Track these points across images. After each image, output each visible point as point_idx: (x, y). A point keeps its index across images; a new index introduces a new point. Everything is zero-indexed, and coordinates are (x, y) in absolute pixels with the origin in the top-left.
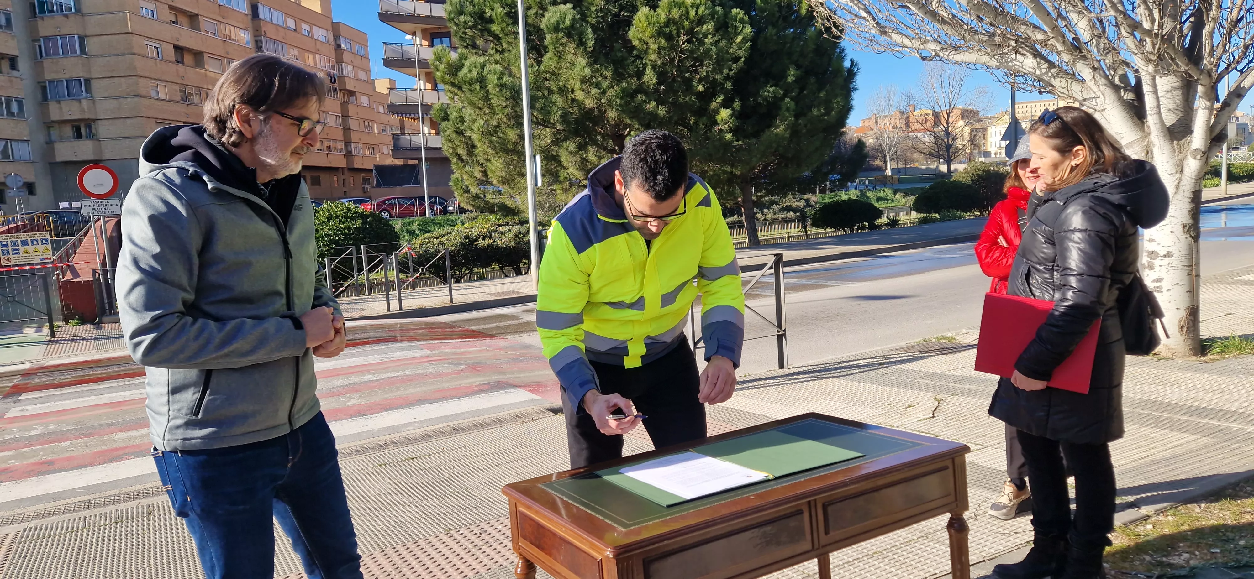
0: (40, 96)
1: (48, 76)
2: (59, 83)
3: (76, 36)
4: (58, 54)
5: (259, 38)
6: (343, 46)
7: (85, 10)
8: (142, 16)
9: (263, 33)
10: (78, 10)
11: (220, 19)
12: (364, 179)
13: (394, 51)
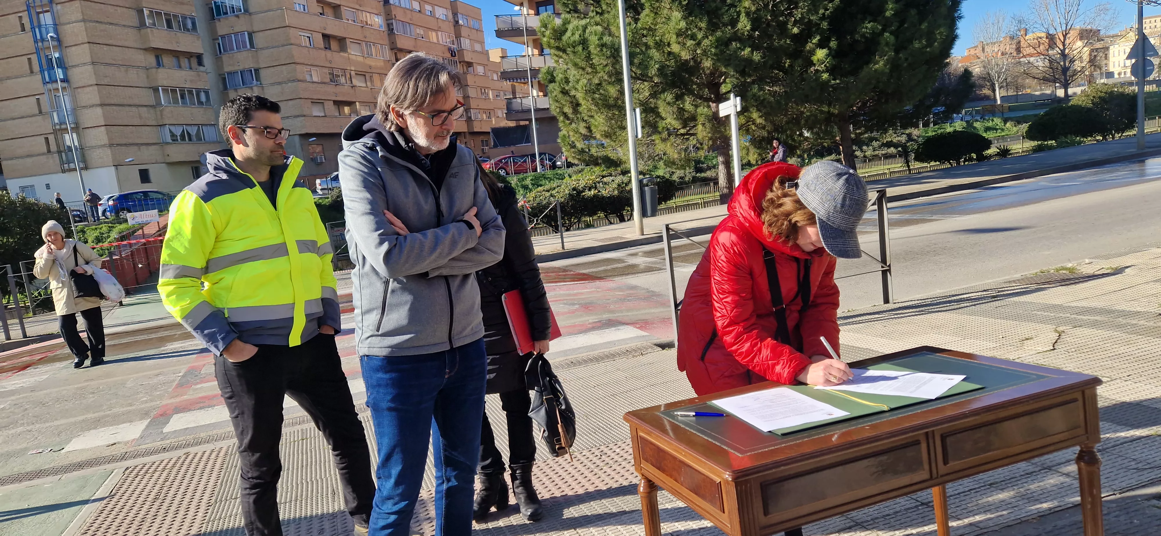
0: (221, 86)
1: (227, 69)
2: (235, 74)
3: (246, 33)
4: (233, 50)
5: (390, 22)
6: (461, 22)
7: (251, 10)
8: (296, 11)
9: (394, 17)
10: (246, 11)
11: (357, 7)
12: (482, 141)
13: (504, 22)
